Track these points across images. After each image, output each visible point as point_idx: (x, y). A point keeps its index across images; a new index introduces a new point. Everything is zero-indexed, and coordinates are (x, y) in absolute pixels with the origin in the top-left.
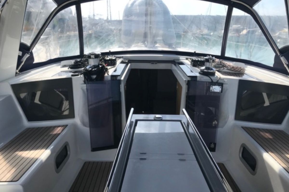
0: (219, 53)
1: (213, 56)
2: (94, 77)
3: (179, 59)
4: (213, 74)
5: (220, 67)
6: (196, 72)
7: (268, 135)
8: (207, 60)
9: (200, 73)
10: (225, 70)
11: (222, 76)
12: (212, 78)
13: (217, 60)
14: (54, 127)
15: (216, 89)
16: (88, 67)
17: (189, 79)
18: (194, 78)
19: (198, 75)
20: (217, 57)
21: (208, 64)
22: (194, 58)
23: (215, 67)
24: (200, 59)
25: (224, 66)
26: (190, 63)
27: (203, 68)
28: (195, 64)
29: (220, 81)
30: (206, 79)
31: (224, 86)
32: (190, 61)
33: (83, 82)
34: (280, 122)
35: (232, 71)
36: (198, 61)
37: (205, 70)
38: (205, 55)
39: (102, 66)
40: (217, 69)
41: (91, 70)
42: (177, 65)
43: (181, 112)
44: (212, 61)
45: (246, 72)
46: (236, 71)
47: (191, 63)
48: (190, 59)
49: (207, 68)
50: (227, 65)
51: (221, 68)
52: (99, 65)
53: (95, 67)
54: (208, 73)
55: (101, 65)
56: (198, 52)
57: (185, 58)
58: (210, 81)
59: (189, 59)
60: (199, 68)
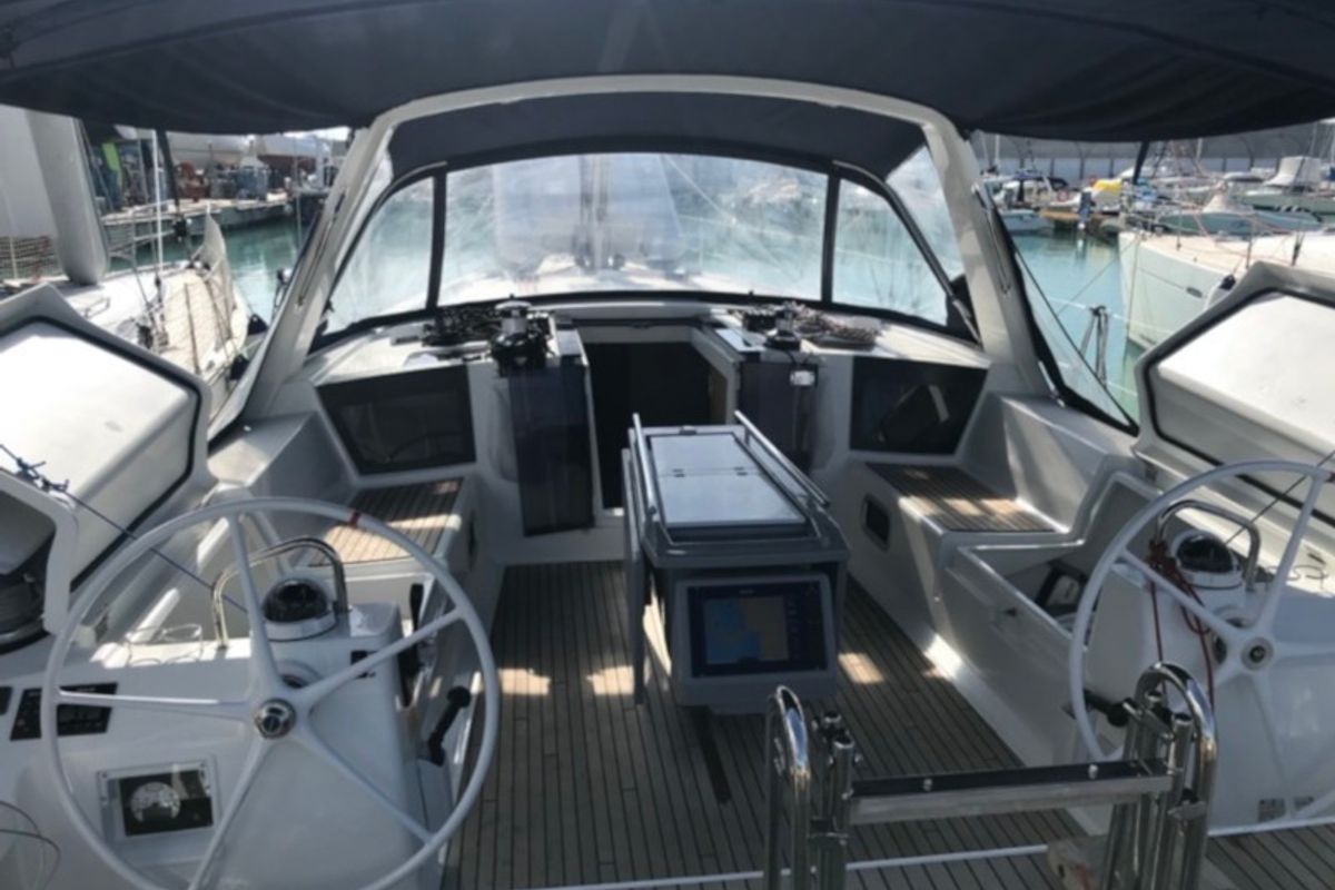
0: (815, 294)
1: (799, 302)
2: (522, 360)
3: (708, 314)
4: (796, 346)
5: (815, 330)
6: (758, 343)
7: (921, 475)
8: (781, 315)
9: (765, 345)
10: (827, 337)
11: (816, 350)
12: (794, 354)
13: (812, 313)
14: (433, 484)
15: (803, 378)
16: (501, 339)
17: (742, 358)
18: (752, 357)
19: (761, 349)
20: (810, 304)
21: (783, 324)
22: (751, 310)
23: (803, 330)
24: (764, 312)
25: (825, 327)
26: (739, 324)
27: (773, 333)
28: (753, 324)
29: (811, 361)
30: (780, 356)
31: (821, 371)
32: (741, 316)
33: (496, 374)
34: (949, 448)
35: (846, 338)
36: (761, 317)
37: (778, 338)
38: (778, 301)
39: (536, 335)
40: (809, 335)
41: (512, 347)
42: (705, 328)
43: (729, 417)
44: (790, 316)
45: (878, 340)
46: (854, 338)
47: (744, 321)
48: (740, 311)
49: (782, 333)
50: (831, 325)
51: (818, 331)
52: (528, 332)
53: (516, 337)
54: (786, 345)
55: (532, 332)
56: (758, 292)
57: (724, 311)
58: (789, 361)
59: (737, 314)
60: (763, 333)
